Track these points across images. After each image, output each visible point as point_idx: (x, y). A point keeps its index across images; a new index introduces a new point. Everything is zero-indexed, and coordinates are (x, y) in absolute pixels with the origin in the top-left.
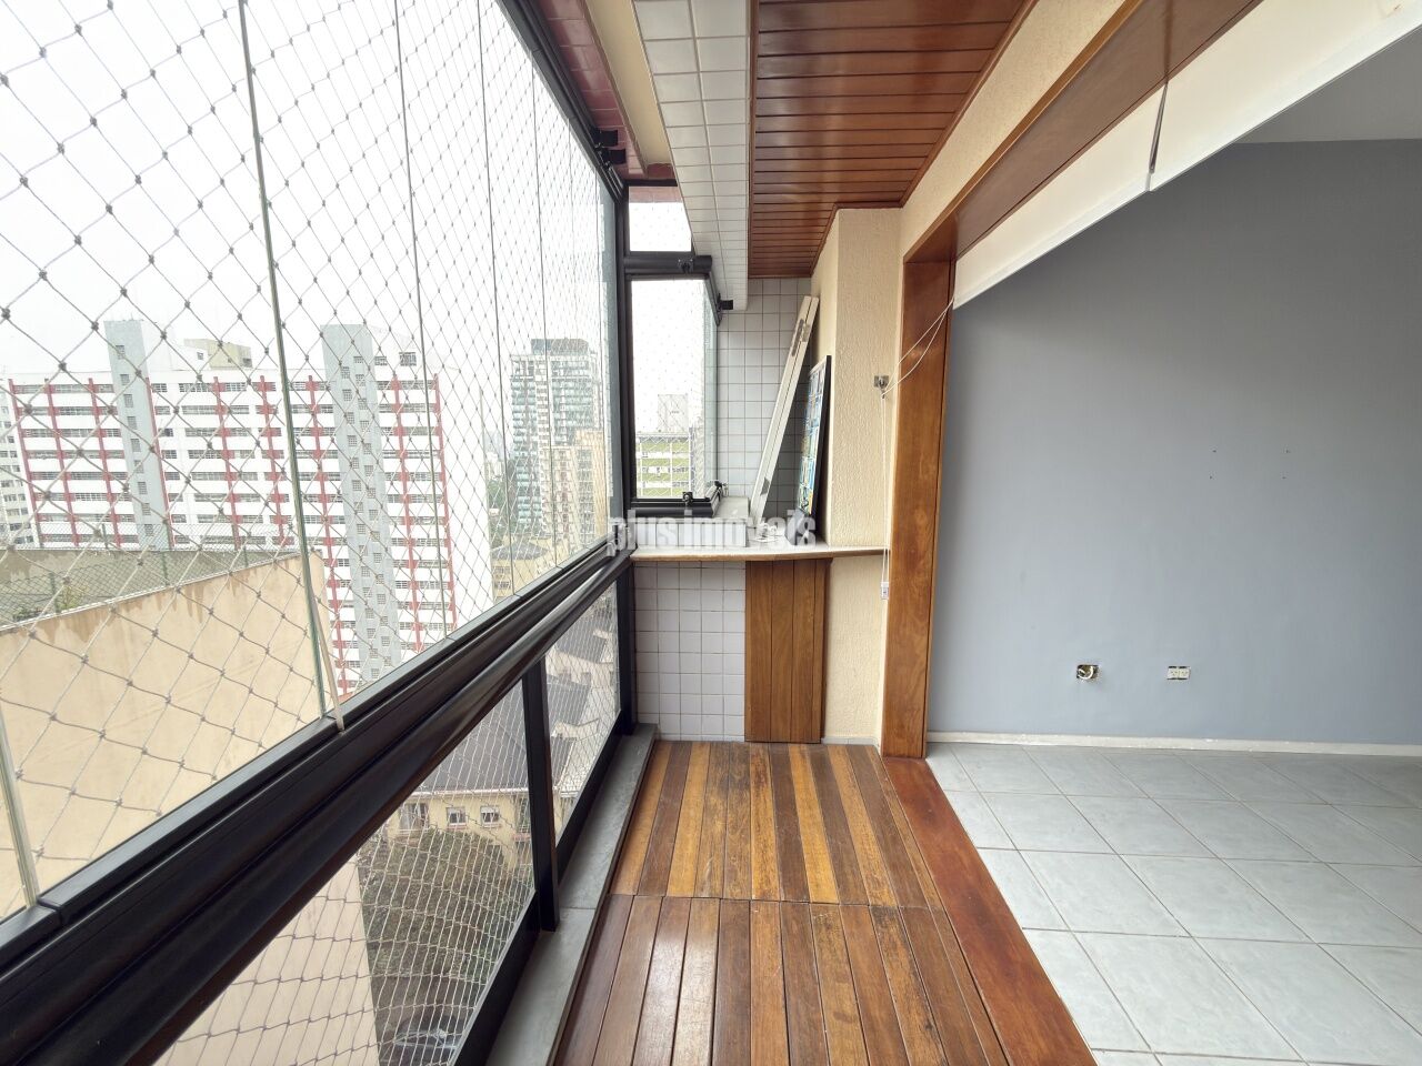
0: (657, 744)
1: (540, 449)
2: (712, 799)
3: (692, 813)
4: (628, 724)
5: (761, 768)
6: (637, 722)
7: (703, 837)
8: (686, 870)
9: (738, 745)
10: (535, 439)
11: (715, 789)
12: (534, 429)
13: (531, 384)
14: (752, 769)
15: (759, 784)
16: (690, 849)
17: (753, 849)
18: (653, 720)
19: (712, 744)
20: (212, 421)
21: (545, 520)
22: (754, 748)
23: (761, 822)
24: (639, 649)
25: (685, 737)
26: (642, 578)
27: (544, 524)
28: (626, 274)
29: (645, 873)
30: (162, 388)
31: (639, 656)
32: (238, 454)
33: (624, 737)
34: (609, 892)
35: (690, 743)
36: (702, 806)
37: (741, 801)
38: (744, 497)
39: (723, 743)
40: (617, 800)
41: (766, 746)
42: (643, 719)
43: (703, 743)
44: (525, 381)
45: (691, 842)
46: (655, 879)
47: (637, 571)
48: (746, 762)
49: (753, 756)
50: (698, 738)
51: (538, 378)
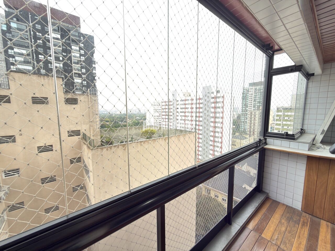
0: (267, 198)
1: (248, 111)
2: (283, 220)
3: (275, 221)
4: (258, 190)
5: (306, 221)
6: (262, 190)
7: (277, 228)
8: (269, 233)
9: (298, 210)
10: (247, 109)
11: (285, 219)
12: (247, 106)
13: (247, 95)
14: (302, 220)
15: (303, 225)
16: (272, 229)
17: (295, 241)
18: (268, 191)
19: (287, 206)
20: (184, 106)
21: (247, 130)
22: (304, 214)
23: (301, 236)
24: (264, 171)
25: (277, 200)
26: (267, 153)
27: (247, 131)
28: (271, 75)
29: (256, 227)
30: (178, 101)
31: (264, 173)
32: (187, 112)
33: (257, 192)
34: (245, 225)
35: (279, 203)
36: (279, 221)
37: (294, 226)
38: (314, 134)
39: (292, 208)
40: (252, 207)
41: (310, 216)
42: (263, 190)
43: (284, 204)
44: (246, 94)
45: (272, 228)
46: (259, 230)
47: (266, 151)
48: (300, 217)
49: (303, 216)
50: (283, 202)
51: (250, 93)
